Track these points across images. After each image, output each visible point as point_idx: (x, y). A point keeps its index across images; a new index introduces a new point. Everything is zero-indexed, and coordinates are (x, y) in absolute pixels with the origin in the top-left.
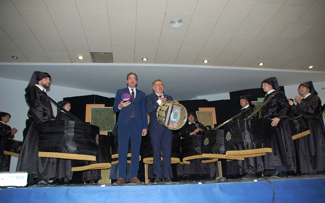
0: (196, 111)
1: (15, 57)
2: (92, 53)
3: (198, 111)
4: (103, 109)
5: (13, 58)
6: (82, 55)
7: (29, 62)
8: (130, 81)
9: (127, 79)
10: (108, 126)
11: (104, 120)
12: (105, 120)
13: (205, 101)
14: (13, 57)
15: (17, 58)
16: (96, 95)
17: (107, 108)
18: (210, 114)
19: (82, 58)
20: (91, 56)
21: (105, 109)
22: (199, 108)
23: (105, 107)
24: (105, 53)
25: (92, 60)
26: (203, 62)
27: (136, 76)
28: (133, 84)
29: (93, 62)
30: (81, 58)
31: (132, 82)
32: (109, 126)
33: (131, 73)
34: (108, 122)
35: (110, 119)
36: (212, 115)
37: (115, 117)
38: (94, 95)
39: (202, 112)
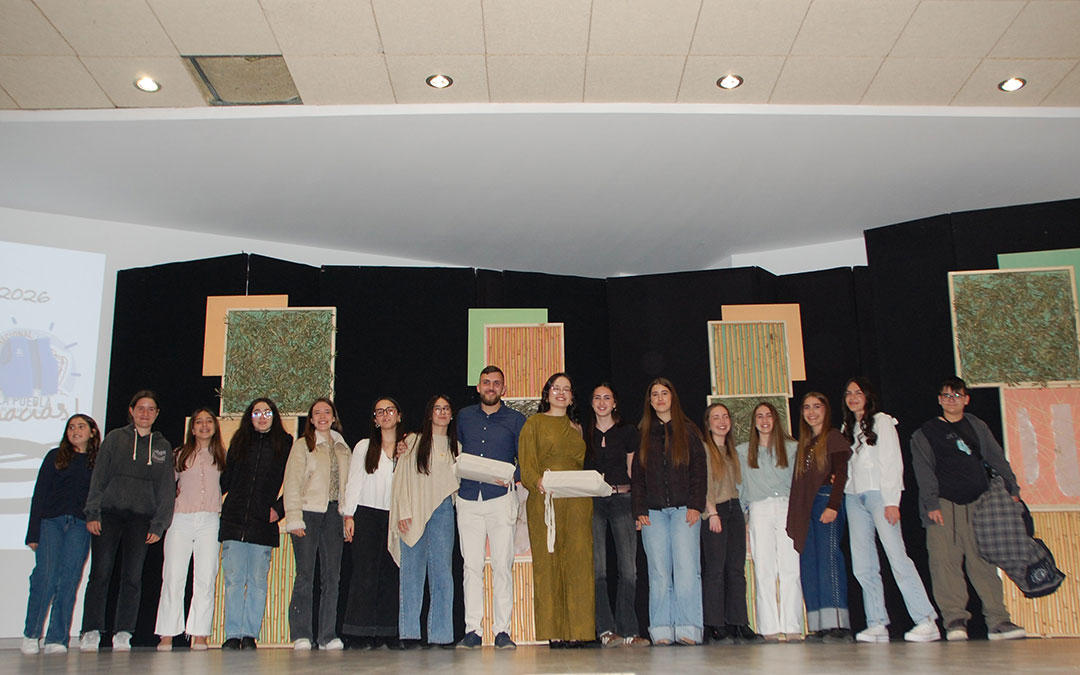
0: (710, 323)
2: (193, 59)
3: (721, 319)
4: (279, 315)
6: (150, 73)
10: (301, 390)
11: (285, 365)
12: (288, 365)
13: (756, 273)
16: (252, 255)
17: (296, 313)
18: (774, 335)
19: (155, 88)
20: (193, 74)
21: (287, 315)
22: (727, 310)
23: (289, 306)
24: (248, 58)
25: (205, 95)
26: (719, 83)
29: (212, 105)
30: (147, 83)
32: (307, 392)
34: (300, 373)
35: (309, 358)
36: (782, 340)
37: (333, 353)
38: (244, 255)
39: (736, 325)
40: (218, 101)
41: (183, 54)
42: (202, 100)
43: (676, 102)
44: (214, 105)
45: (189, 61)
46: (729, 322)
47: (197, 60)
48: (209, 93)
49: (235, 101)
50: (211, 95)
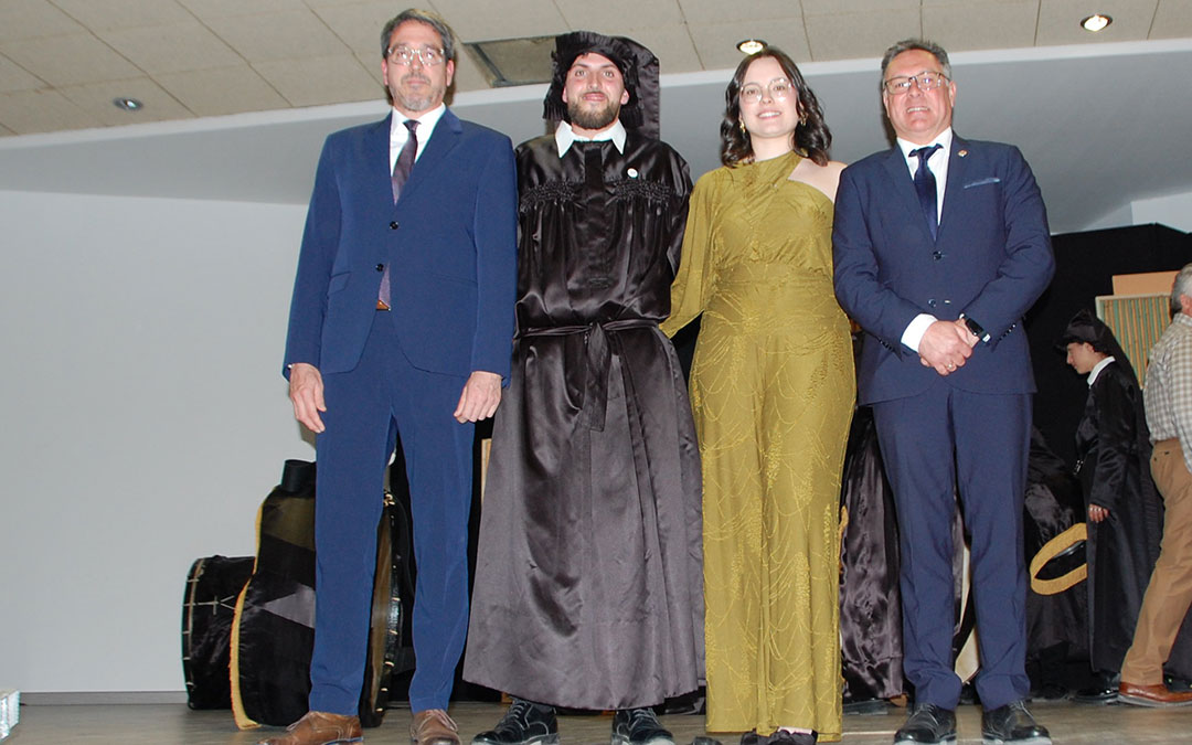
0: (1098, 299)
1: (131, 104)
2: (476, 46)
3: (1111, 293)
5: (123, 108)
7: (197, 116)
8: (400, 70)
9: (386, 56)
14: (121, 103)
15: (139, 105)
20: (475, 59)
22: (1118, 281)
24: (536, 40)
25: (487, 77)
26: (1081, 24)
27: (442, 30)
28: (424, 90)
29: (496, 85)
31: (416, 74)
33: (405, 17)
39: (1131, 300)
40: (501, 82)
41: (465, 41)
42: (485, 83)
43: (1035, 45)
44: (499, 87)
45: (471, 48)
46: (1122, 297)
47: (482, 47)
48: (492, 74)
49: (521, 81)
50: (494, 77)
